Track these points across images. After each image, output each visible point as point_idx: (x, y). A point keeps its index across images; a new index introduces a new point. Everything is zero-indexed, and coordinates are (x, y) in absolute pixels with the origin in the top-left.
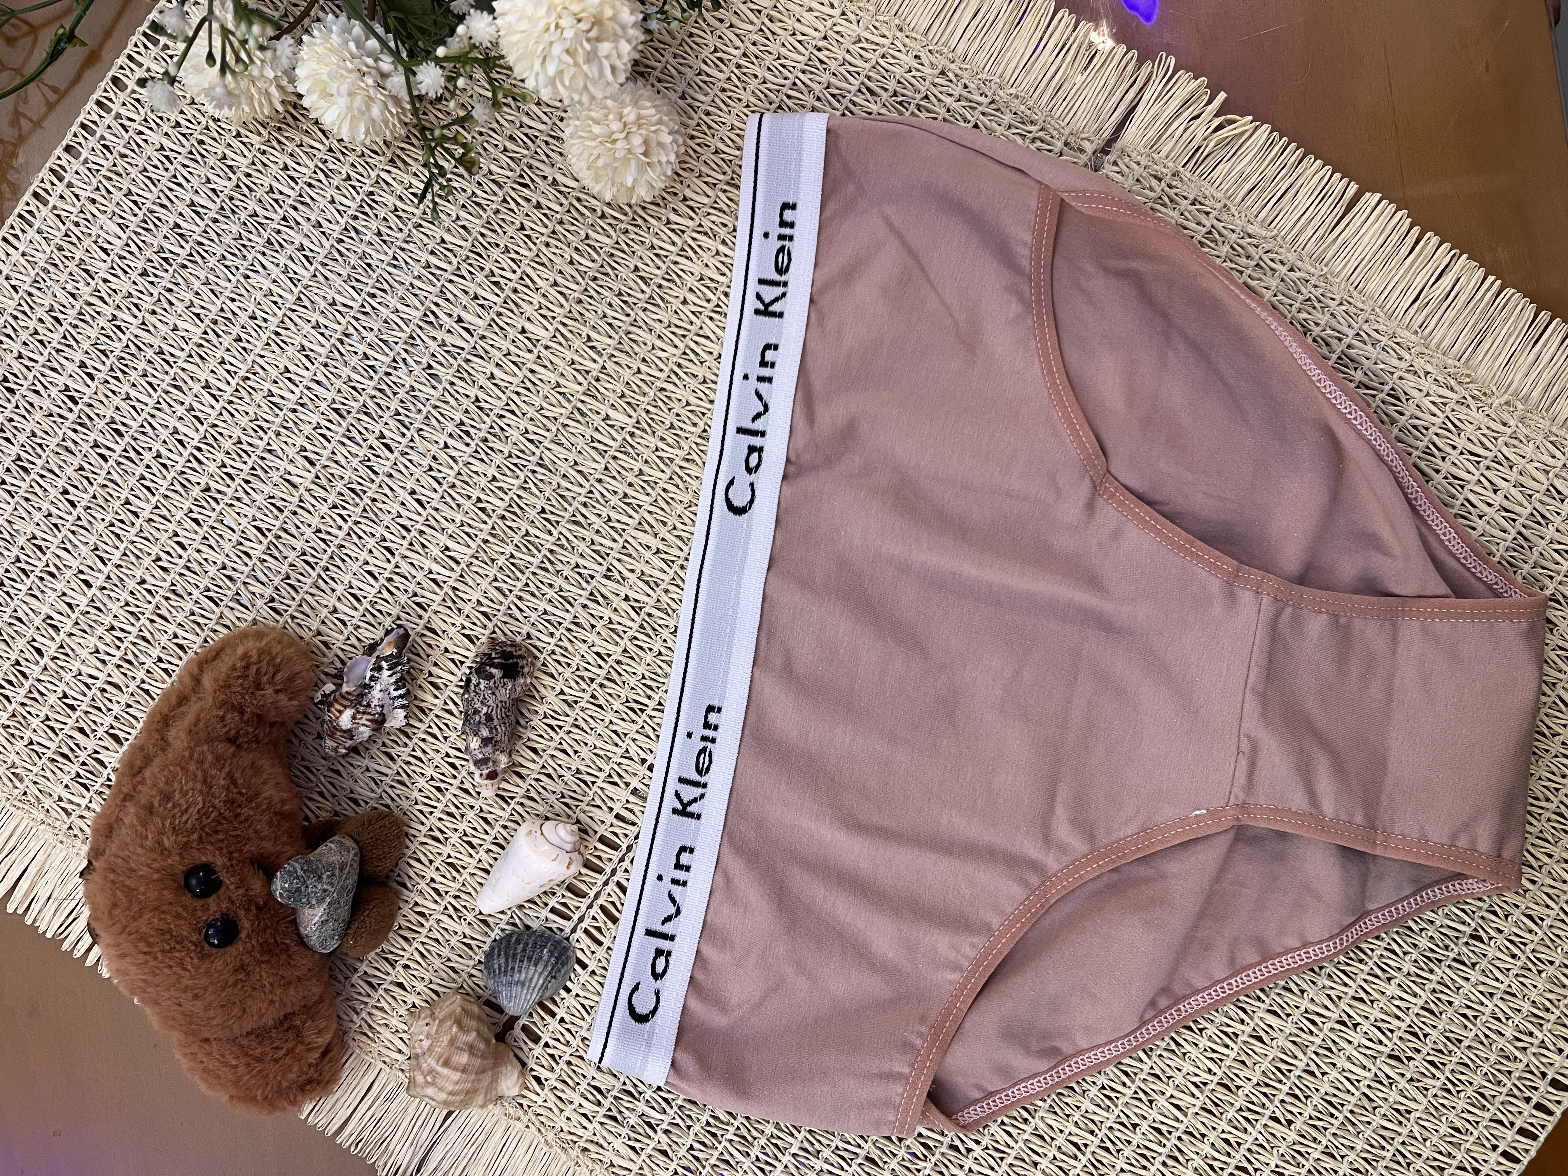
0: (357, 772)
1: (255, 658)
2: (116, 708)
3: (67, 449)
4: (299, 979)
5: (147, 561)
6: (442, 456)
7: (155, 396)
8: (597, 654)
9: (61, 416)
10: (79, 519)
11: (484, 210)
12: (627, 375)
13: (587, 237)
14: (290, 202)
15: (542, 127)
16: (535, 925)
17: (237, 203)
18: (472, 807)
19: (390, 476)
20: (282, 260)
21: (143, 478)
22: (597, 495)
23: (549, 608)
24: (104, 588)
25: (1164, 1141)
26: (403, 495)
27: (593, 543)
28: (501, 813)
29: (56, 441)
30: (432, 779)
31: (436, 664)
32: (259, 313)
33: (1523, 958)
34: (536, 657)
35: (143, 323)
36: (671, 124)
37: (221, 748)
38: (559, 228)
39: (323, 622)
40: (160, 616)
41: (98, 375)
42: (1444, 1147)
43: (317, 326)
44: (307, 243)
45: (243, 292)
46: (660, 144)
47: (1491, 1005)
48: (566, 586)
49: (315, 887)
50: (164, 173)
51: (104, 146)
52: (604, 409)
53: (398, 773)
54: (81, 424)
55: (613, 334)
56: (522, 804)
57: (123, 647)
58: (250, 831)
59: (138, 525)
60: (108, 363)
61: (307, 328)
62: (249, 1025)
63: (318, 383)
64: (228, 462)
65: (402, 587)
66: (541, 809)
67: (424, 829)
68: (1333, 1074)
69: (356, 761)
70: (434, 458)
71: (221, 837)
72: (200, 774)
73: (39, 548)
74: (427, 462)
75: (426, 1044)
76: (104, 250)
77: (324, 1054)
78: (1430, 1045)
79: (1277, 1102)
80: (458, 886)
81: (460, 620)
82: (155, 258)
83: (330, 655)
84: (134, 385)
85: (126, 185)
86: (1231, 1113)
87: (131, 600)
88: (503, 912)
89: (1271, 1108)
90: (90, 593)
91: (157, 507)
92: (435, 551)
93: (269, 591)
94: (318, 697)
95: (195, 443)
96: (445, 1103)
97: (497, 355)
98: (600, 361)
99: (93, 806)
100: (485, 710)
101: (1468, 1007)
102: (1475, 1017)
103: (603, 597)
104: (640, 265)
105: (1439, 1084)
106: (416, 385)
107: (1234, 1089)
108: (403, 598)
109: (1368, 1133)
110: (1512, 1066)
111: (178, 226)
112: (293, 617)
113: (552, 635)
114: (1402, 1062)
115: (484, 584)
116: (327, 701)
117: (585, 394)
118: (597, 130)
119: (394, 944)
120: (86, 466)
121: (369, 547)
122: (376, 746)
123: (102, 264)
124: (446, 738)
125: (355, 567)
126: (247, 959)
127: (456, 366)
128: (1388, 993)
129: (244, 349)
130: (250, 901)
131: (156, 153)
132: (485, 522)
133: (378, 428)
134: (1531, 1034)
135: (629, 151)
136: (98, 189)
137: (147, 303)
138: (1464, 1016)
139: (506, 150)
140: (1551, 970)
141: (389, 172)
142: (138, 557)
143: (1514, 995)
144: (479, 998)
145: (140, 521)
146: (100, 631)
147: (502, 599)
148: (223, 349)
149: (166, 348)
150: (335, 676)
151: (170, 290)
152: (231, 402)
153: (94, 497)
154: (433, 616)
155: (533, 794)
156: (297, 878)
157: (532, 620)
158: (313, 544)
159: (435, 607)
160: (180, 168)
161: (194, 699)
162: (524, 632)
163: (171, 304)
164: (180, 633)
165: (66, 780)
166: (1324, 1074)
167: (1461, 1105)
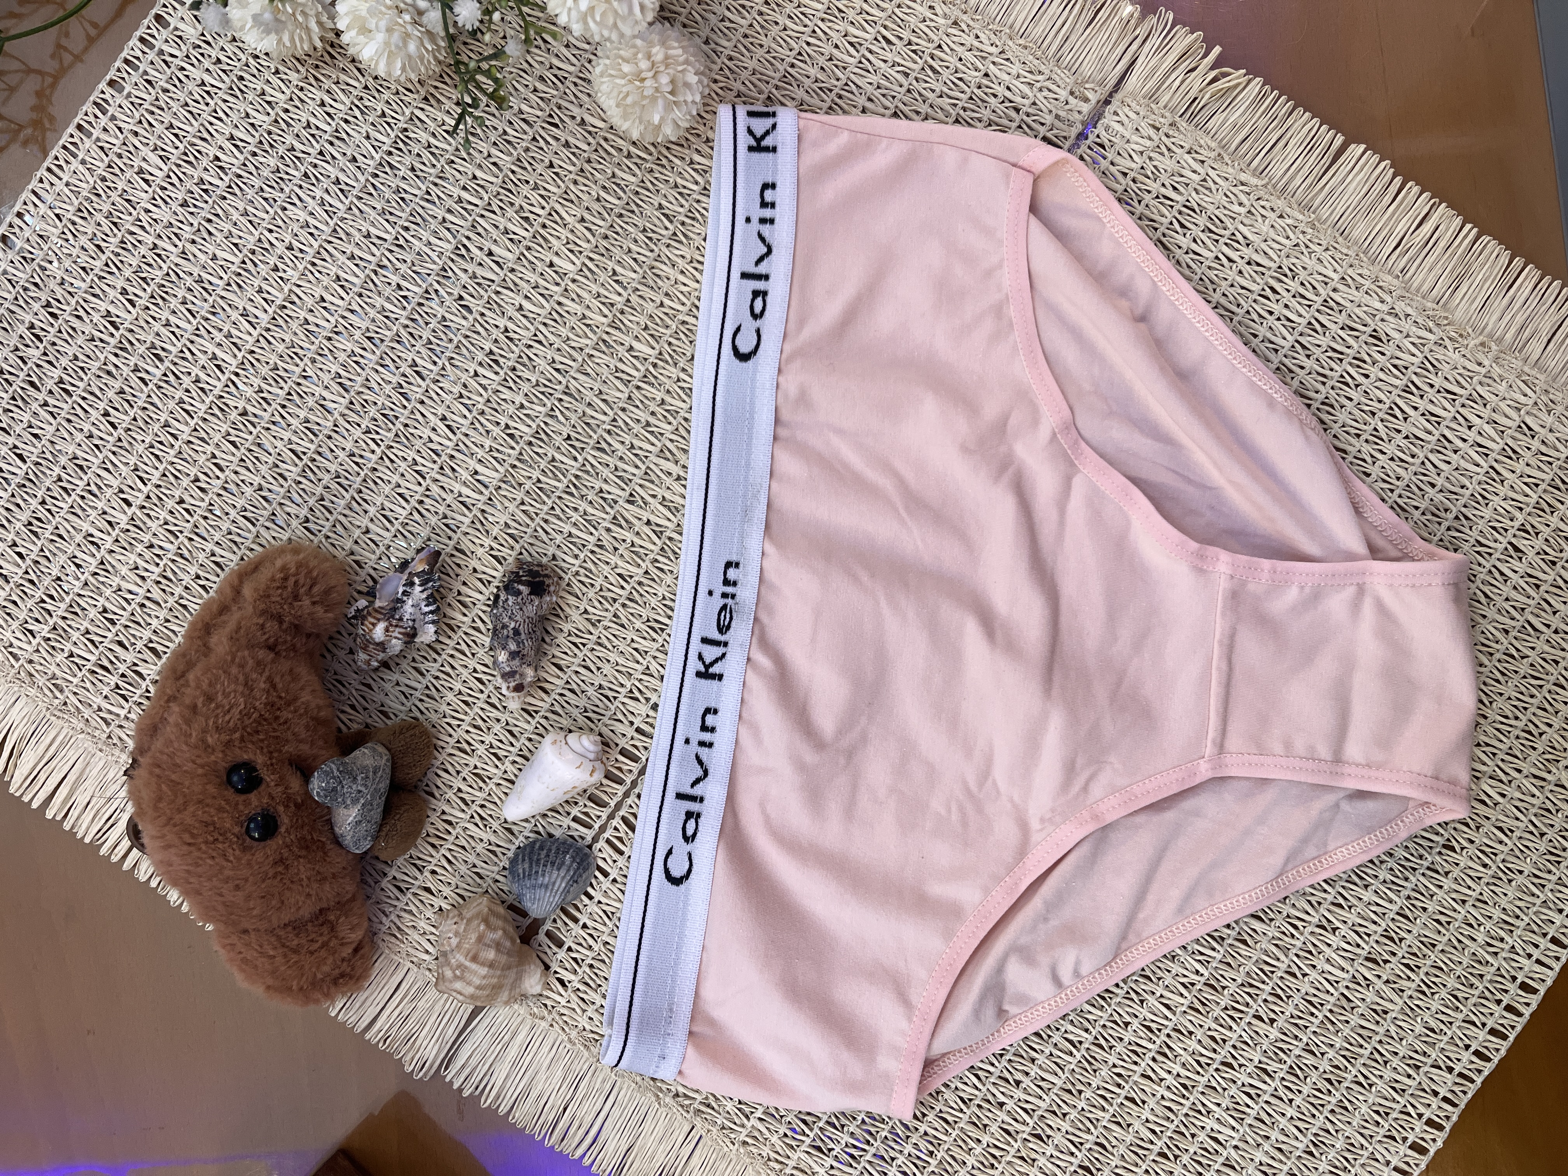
0: (388, 686)
1: (293, 570)
2: (155, 623)
3: (109, 373)
4: (334, 876)
5: (185, 482)
6: (472, 383)
7: (195, 322)
8: (620, 575)
9: (102, 341)
10: (120, 440)
11: (515, 148)
12: (650, 307)
13: (614, 176)
14: (327, 137)
15: (571, 69)
16: (557, 833)
17: (276, 138)
18: (498, 720)
19: (422, 402)
20: (319, 193)
21: (182, 401)
22: (621, 423)
23: (574, 531)
24: (144, 507)
25: (1154, 1038)
26: (434, 421)
27: (616, 469)
28: (527, 726)
29: (97, 364)
30: (460, 693)
31: (464, 584)
32: (296, 244)
33: (1494, 868)
34: (561, 578)
35: (183, 253)
36: (697, 65)
37: (261, 654)
38: (586, 166)
39: (356, 542)
40: (197, 534)
41: (139, 302)
42: (1419, 1046)
43: (352, 257)
44: (342, 177)
45: (281, 223)
46: (687, 85)
47: (1463, 912)
48: (590, 510)
49: (350, 788)
50: (205, 108)
51: (147, 81)
52: (628, 340)
53: (427, 687)
54: (121, 349)
55: (637, 268)
56: (546, 718)
57: (162, 564)
58: (289, 733)
59: (177, 447)
60: (149, 290)
61: (342, 258)
62: (286, 917)
63: (352, 311)
64: (265, 387)
65: (432, 509)
66: (565, 722)
67: (452, 741)
68: (1313, 975)
69: (387, 675)
70: (465, 386)
71: (261, 737)
72: (241, 678)
73: (81, 467)
74: (456, 389)
75: (454, 941)
76: (146, 181)
77: (356, 950)
78: (1405, 948)
79: (1260, 1002)
80: (484, 795)
81: (487, 542)
82: (195, 189)
83: (363, 573)
84: (174, 312)
85: (167, 118)
86: (1217, 1012)
87: (169, 518)
88: (526, 820)
89: (1255, 1007)
90: (130, 512)
91: (196, 430)
92: (465, 475)
93: (304, 512)
94: (352, 612)
95: (233, 369)
96: (472, 997)
97: (525, 287)
98: (625, 294)
99: (132, 716)
100: (513, 625)
101: (1442, 913)
102: (1449, 923)
103: (626, 521)
104: (664, 203)
105: (1413, 986)
106: (447, 315)
107: (1219, 989)
108: (433, 520)
109: (1347, 1031)
110: (1483, 969)
111: (217, 159)
112: (328, 537)
113: (576, 557)
114: (1379, 965)
115: (512, 507)
116: (360, 615)
117: (609, 326)
118: (626, 68)
119: (422, 849)
120: (127, 389)
121: (401, 470)
122: (406, 661)
123: (143, 195)
124: (473, 655)
125: (387, 489)
126: (285, 853)
127: (486, 297)
128: (1365, 899)
129: (281, 278)
130: (289, 798)
131: (197, 89)
132: (513, 448)
133: (410, 356)
134: (1502, 940)
135: (657, 90)
136: (140, 122)
137: (187, 232)
138: (1438, 921)
139: (535, 90)
140: (1520, 879)
141: (422, 109)
142: (176, 477)
143: (1486, 903)
144: (503, 902)
145: (180, 442)
146: (140, 548)
147: (528, 521)
148: (261, 279)
149: (205, 276)
150: (368, 594)
151: (209, 221)
152: (268, 330)
153: (135, 419)
154: (463, 538)
155: (557, 708)
156: (334, 778)
157: (557, 542)
158: (346, 467)
159: (464, 528)
160: (220, 102)
161: (234, 608)
162: (550, 553)
163: (210, 233)
164: (218, 550)
165: (106, 691)
166: (1304, 975)
167: (1435, 1005)
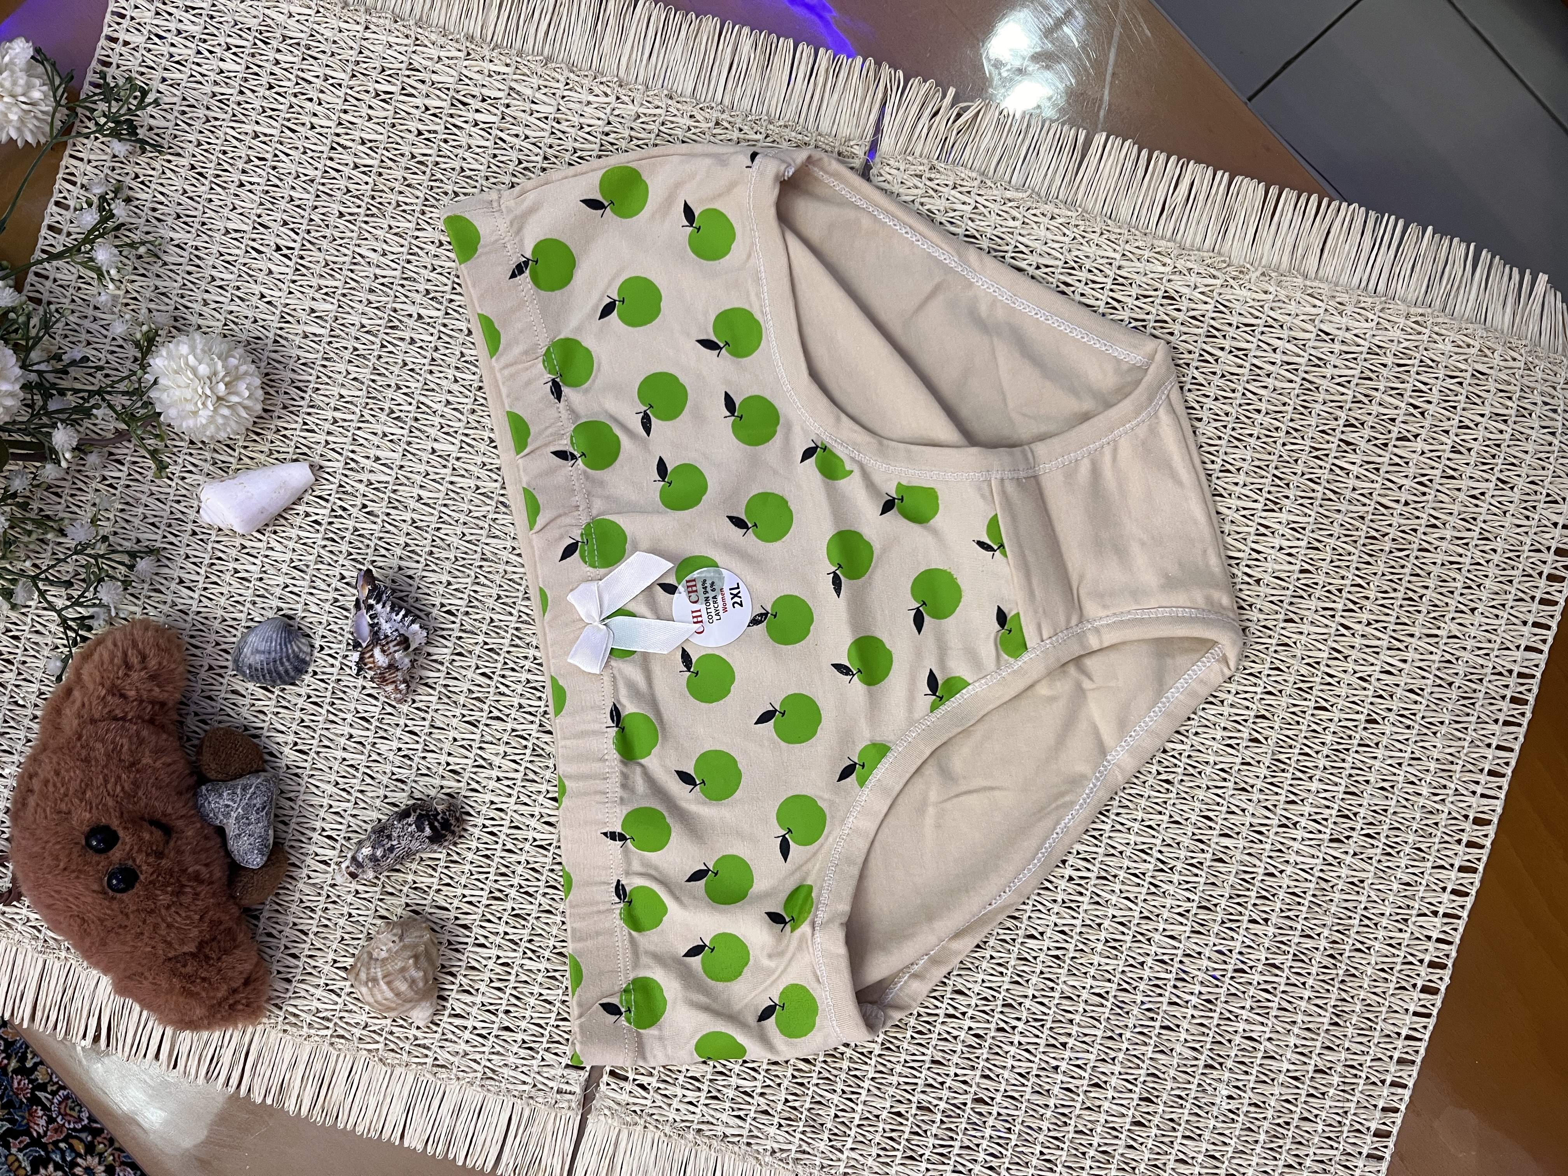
11: (368, 359)
13: (462, 355)
25: (1169, 968)
38: (436, 355)
42: (1401, 901)
47: (1402, 773)
63: (274, 549)
68: (1289, 869)
78: (1361, 821)
86: (1216, 928)
89: (1247, 913)
97: (418, 479)
101: (1383, 780)
102: (1392, 787)
106: (358, 525)
107: (1212, 907)
109: (1333, 909)
112: (319, 753)
114: (1342, 842)
127: (386, 499)
138: (1382, 788)
139: (369, 303)
140: (1443, 729)
143: (1420, 759)
147: (487, 682)
148: (183, 546)
151: (122, 510)
152: (205, 589)
154: (435, 715)
166: (1281, 872)
167: (1403, 862)
